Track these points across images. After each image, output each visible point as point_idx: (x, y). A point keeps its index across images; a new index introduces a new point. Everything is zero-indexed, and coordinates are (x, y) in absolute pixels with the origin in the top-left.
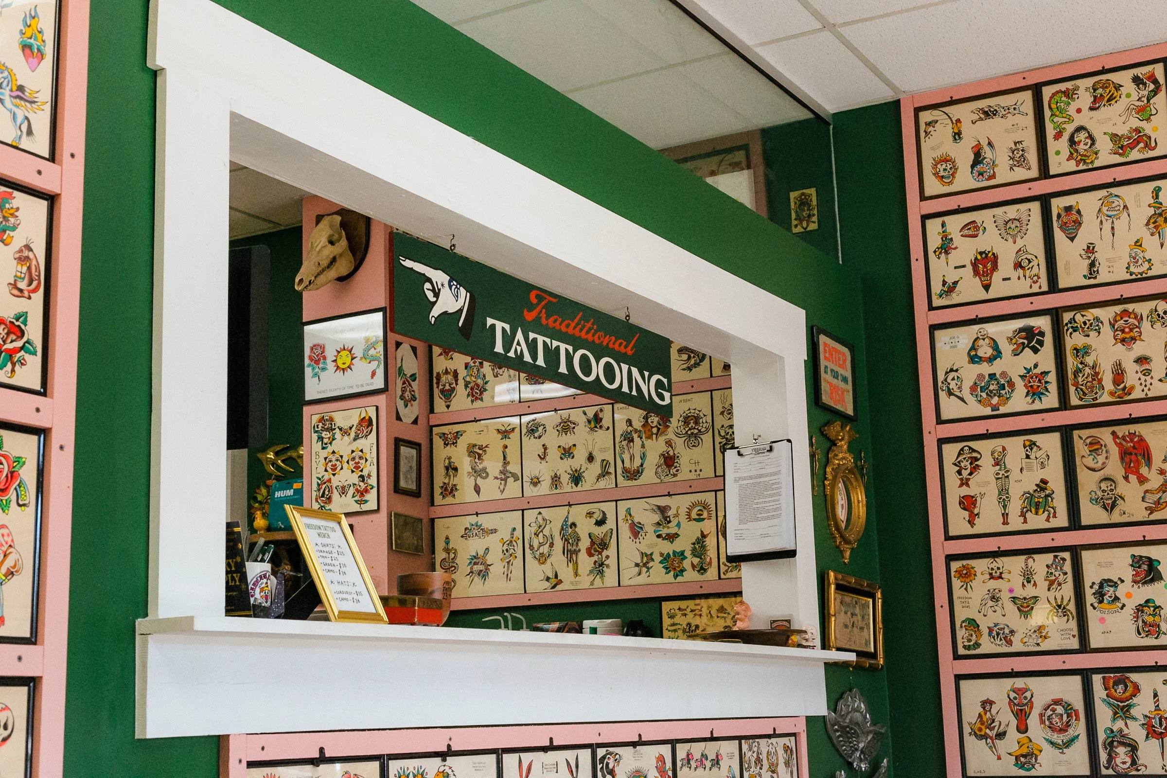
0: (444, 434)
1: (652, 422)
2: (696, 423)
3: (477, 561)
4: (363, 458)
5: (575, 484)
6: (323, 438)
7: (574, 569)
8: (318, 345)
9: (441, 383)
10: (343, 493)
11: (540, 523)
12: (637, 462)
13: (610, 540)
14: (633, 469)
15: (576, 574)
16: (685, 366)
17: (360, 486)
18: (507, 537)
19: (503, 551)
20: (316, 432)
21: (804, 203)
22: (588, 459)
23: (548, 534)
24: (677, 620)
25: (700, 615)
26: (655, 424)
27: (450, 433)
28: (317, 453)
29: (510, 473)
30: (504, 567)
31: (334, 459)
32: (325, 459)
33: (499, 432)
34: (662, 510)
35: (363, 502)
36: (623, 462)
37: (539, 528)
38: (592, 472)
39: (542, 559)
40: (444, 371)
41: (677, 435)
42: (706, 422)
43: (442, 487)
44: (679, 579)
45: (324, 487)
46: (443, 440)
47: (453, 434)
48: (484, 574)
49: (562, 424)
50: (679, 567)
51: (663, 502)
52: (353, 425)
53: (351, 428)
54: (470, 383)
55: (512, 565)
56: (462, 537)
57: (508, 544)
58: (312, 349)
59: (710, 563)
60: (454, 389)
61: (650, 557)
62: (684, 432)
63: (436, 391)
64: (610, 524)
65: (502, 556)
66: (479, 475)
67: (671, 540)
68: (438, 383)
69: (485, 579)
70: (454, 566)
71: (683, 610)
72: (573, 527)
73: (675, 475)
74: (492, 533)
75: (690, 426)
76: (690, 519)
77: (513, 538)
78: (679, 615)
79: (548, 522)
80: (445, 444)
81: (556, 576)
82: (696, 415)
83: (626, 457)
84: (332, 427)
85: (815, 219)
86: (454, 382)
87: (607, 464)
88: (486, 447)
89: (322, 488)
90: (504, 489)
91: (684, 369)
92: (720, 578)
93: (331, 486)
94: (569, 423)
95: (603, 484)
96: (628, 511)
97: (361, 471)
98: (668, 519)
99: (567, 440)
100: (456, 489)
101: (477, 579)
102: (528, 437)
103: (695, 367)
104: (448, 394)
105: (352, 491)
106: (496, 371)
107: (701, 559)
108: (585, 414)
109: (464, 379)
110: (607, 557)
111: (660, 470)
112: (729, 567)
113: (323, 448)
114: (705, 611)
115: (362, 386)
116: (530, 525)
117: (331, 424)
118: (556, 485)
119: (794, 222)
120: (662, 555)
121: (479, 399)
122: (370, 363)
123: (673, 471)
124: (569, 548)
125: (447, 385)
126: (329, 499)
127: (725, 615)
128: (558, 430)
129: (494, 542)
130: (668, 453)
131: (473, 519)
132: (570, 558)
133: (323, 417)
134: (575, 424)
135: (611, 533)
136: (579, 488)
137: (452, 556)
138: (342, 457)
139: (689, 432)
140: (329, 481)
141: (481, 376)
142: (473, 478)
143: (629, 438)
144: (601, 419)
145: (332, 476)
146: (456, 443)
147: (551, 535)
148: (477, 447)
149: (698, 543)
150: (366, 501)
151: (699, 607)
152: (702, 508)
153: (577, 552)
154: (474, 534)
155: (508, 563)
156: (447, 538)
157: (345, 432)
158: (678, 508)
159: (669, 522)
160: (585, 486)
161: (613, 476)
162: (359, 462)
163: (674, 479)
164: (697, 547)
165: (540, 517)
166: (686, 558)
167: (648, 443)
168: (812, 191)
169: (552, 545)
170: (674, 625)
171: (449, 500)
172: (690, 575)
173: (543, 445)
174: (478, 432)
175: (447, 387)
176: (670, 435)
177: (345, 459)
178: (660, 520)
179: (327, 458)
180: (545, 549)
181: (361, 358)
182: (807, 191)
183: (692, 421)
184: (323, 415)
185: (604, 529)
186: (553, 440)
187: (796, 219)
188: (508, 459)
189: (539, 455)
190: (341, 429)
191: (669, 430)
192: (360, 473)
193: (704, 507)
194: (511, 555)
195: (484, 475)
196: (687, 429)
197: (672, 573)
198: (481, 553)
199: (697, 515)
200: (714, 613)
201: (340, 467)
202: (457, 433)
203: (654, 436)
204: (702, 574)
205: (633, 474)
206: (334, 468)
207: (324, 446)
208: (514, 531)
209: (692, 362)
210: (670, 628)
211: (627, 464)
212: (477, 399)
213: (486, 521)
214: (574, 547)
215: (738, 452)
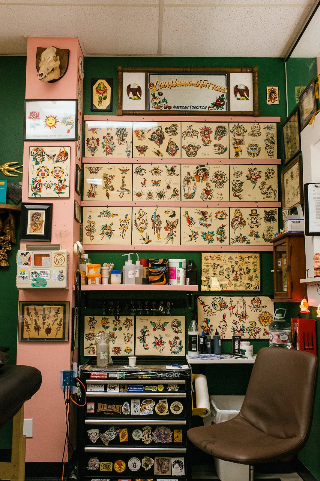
0: (90, 168)
1: (200, 175)
2: (221, 177)
3: (106, 228)
4: (61, 172)
5: (160, 198)
6: (36, 159)
7: (158, 236)
8: (35, 112)
9: (89, 144)
10: (48, 188)
11: (141, 214)
12: (192, 191)
13: (177, 224)
14: (190, 194)
15: (159, 238)
16: (217, 152)
17: (59, 185)
18: (123, 218)
19: (121, 225)
20: (32, 155)
21: (273, 92)
22: (167, 187)
23: (145, 219)
24: (209, 261)
25: (220, 260)
26: (201, 175)
27: (94, 167)
28: (33, 166)
29: (126, 189)
30: (121, 232)
31: (43, 170)
32: (38, 169)
33: (121, 170)
34: (204, 213)
35: (60, 193)
36: (185, 190)
37: (140, 216)
38: (168, 194)
39: (141, 230)
40: (91, 138)
41: (212, 181)
42: (226, 177)
43: (88, 192)
44: (211, 244)
45: (36, 183)
46: (90, 170)
47: (96, 168)
48: (110, 235)
49: (154, 170)
50: (211, 238)
51: (204, 210)
52: (56, 155)
53: (54, 156)
54: (105, 145)
55: (125, 231)
56: (98, 216)
57: (124, 222)
58: (31, 114)
59: (226, 238)
60: (96, 147)
61: (197, 233)
62: (215, 180)
63: (86, 147)
64: (177, 217)
65: (120, 227)
66: (109, 189)
67: (207, 227)
68: (88, 143)
69: (110, 237)
70: (94, 230)
71: (212, 257)
72: (158, 217)
73: (210, 199)
74: (115, 216)
75: (218, 178)
76: (217, 218)
77: (126, 219)
78: (210, 260)
79: (145, 214)
80: (91, 172)
81: (148, 238)
82: (221, 174)
83: (187, 189)
84: (42, 154)
85: (277, 99)
86: (97, 144)
87: (177, 190)
88: (114, 176)
89: (35, 184)
90: (122, 197)
91: (216, 154)
92: (230, 245)
93: (41, 183)
94: (158, 170)
95: (174, 199)
96: (187, 212)
97: (60, 178)
98: (206, 217)
99: (156, 178)
100: (96, 194)
101: (106, 237)
102: (136, 174)
103: (222, 153)
104: (93, 150)
105: (54, 187)
106: (120, 142)
107: (221, 236)
108: (167, 167)
109: (102, 143)
110: (175, 232)
111: (203, 196)
112: (234, 240)
113: (37, 164)
114: (223, 258)
115: (61, 136)
116: (135, 214)
117: (42, 153)
118: (150, 197)
119: (268, 99)
120: (202, 233)
121: (110, 154)
122: (67, 125)
123: (209, 197)
124: (156, 226)
125: (93, 145)
126: (40, 190)
127: (232, 261)
128: (152, 173)
129: (116, 221)
130: (207, 189)
131: (105, 209)
132: (156, 230)
133: (37, 148)
134: (161, 171)
135: (178, 221)
136: (162, 200)
137: (92, 225)
138: (48, 169)
139: (218, 181)
140: (40, 181)
141: (112, 143)
142: (105, 190)
143: (188, 180)
144: (175, 171)
145: (42, 178)
146: (97, 172)
147: (147, 220)
148: (109, 176)
149: (220, 229)
150: (63, 193)
151: (220, 257)
152: (223, 214)
153: (160, 228)
154: (105, 216)
155: (123, 230)
156: (90, 216)
157: (50, 157)
158: (211, 213)
159: (207, 219)
160: (165, 199)
161: (179, 196)
162: (59, 173)
163: (209, 201)
164: (220, 230)
165: (141, 211)
166: (214, 235)
167: (197, 183)
168: (277, 88)
169: (147, 224)
170: (207, 263)
171: (92, 198)
172: (216, 242)
173: (144, 179)
174: (109, 169)
175: (93, 146)
176: (208, 181)
177: (50, 171)
178: (202, 217)
179: (39, 169)
180: (143, 226)
181: (61, 122)
182: (274, 88)
183: (219, 176)
184: (37, 147)
185: (174, 219)
186: (149, 176)
187: (269, 98)
188: (125, 183)
189: (141, 183)
190: (48, 156)
191: (208, 179)
192: (59, 179)
193: (224, 214)
194: (125, 227)
195: (112, 189)
196: (217, 179)
197: (207, 241)
198: (108, 225)
199: (220, 217)
200: (227, 259)
201: (47, 174)
202: (98, 168)
203: (201, 181)
204: (222, 242)
205: (190, 197)
206: (43, 175)
207: (37, 163)
208: (127, 216)
209: (221, 151)
210: (205, 265)
211: (187, 192)
212: (109, 153)
213: (112, 210)
214: (158, 226)
215: (316, 185)
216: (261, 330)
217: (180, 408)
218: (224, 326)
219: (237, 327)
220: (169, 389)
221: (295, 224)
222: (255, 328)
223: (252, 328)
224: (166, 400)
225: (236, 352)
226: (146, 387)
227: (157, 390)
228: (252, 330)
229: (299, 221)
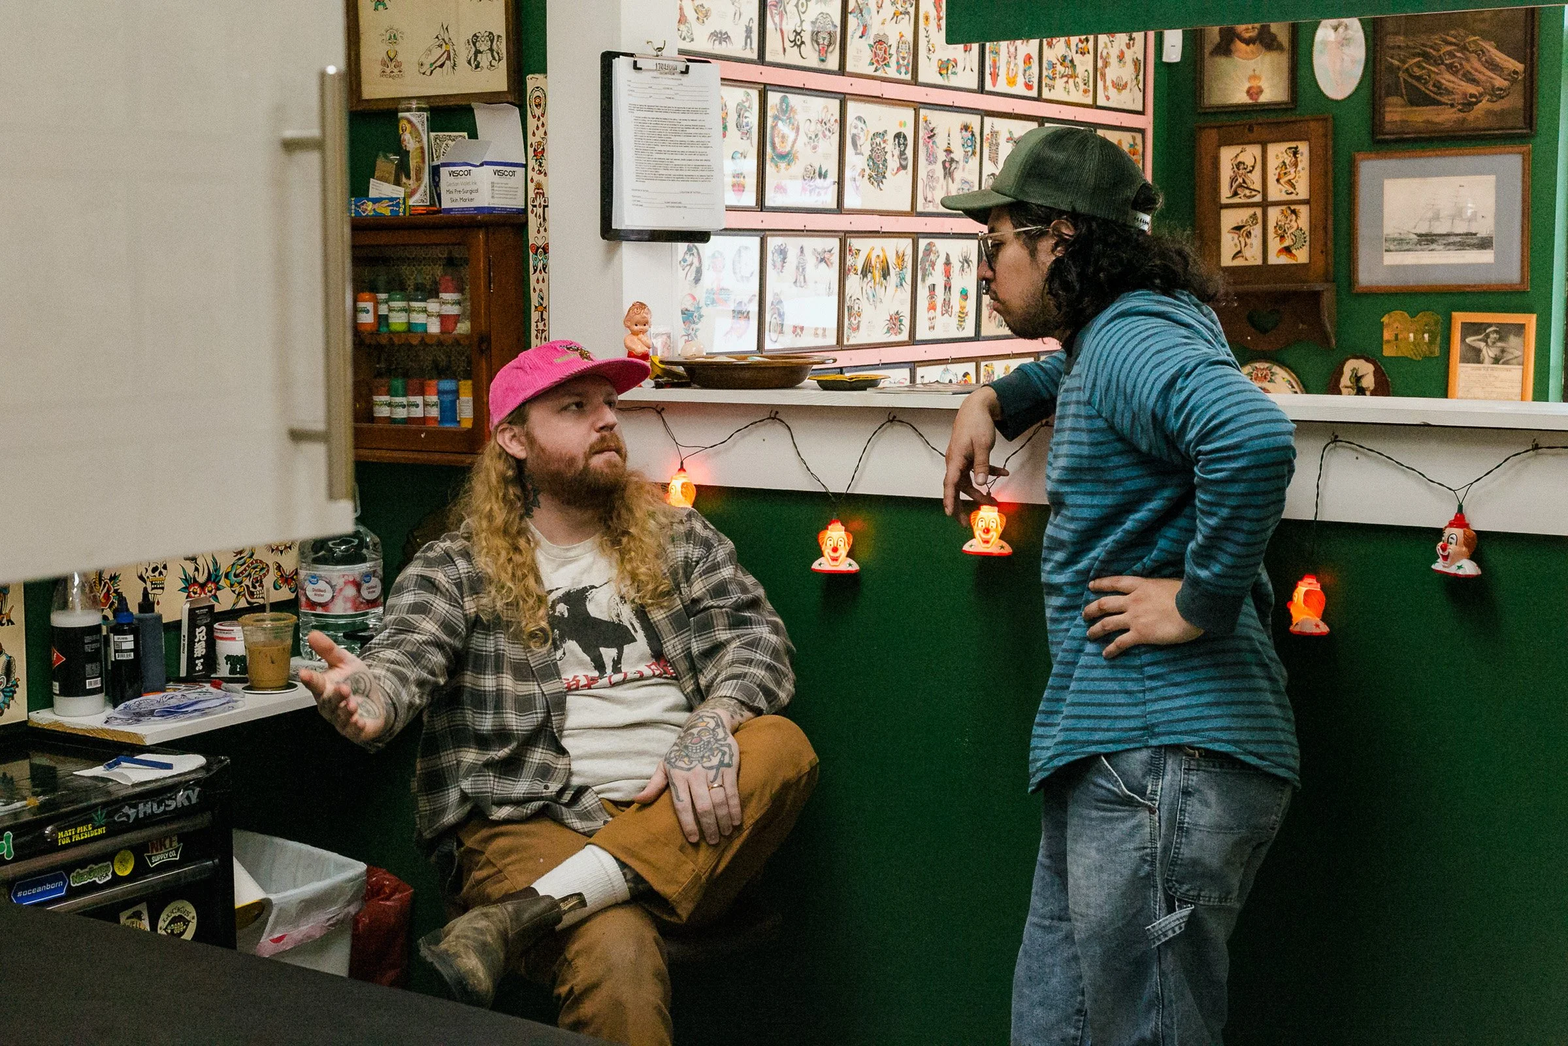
215: (635, 62)
216: (268, 571)
217: (187, 923)
218: (157, 573)
219: (197, 569)
220: (151, 860)
221: (503, 180)
222: (252, 563)
223: (242, 565)
224: (143, 908)
225: (197, 669)
226: (74, 874)
227: (114, 873)
228: (242, 573)
229: (513, 169)
